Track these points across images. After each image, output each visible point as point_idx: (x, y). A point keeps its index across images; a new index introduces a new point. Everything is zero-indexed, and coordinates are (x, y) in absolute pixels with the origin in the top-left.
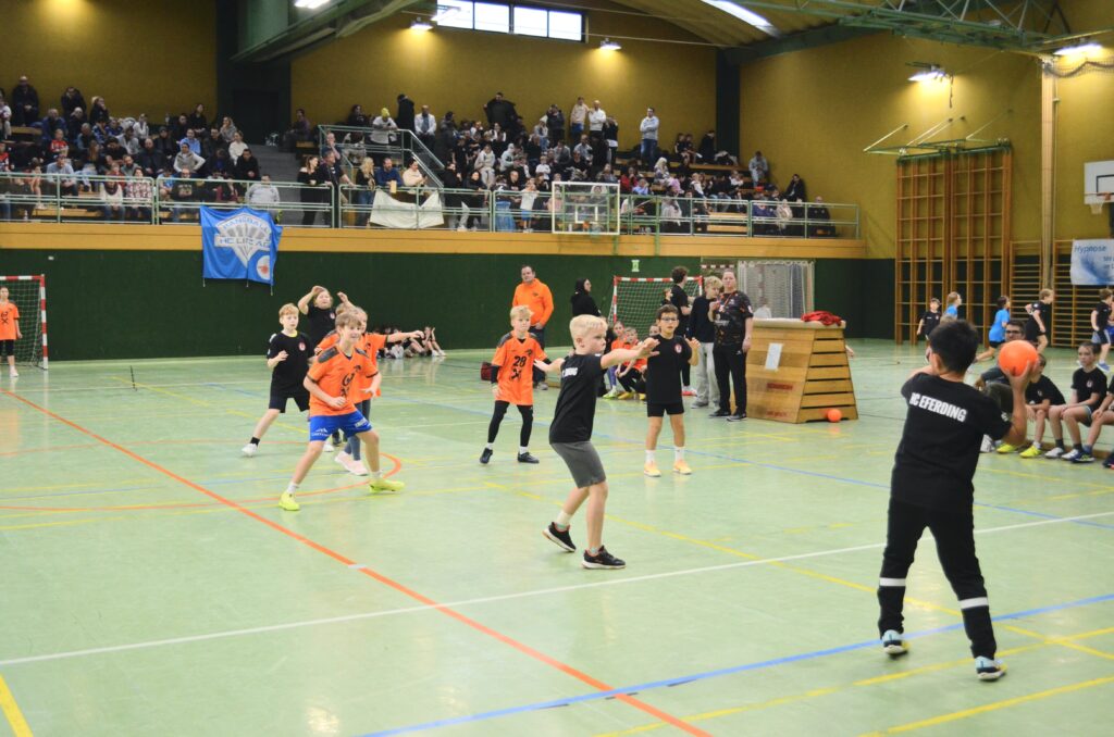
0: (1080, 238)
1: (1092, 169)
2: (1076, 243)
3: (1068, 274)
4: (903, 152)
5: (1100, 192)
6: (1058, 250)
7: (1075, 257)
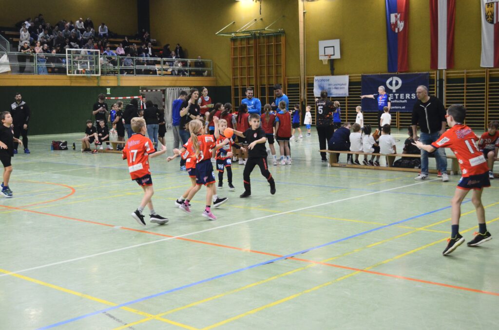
0: (317, 75)
1: (322, 44)
2: (316, 78)
3: (313, 92)
4: (233, 35)
5: (326, 54)
6: (307, 81)
7: (316, 84)
